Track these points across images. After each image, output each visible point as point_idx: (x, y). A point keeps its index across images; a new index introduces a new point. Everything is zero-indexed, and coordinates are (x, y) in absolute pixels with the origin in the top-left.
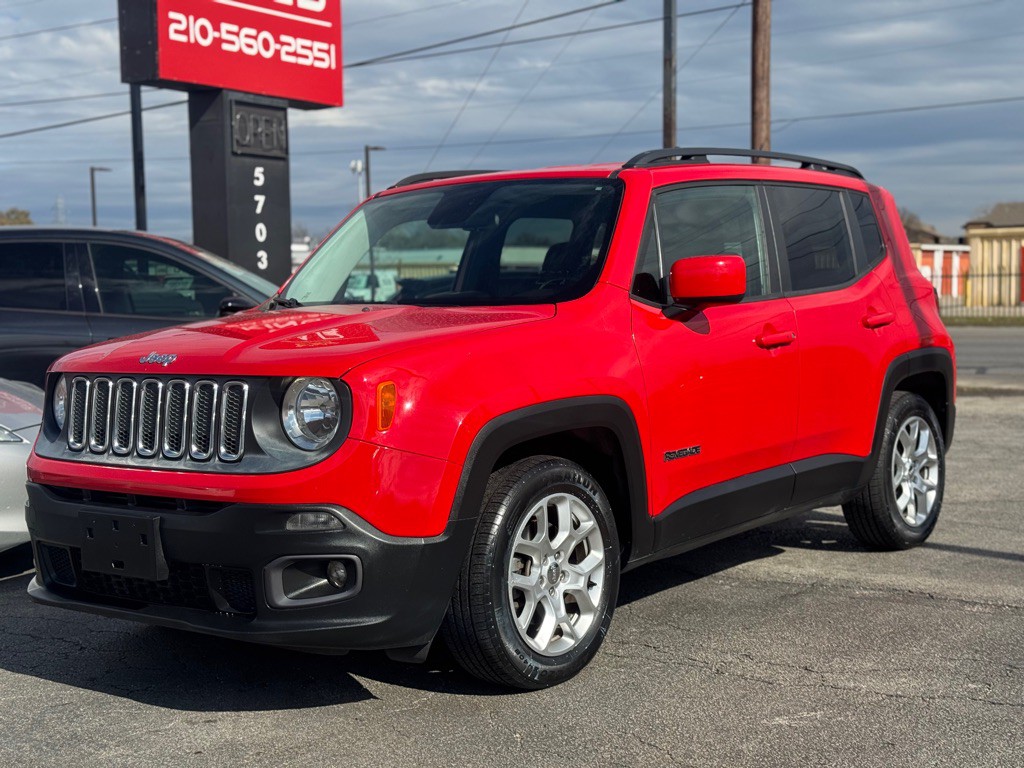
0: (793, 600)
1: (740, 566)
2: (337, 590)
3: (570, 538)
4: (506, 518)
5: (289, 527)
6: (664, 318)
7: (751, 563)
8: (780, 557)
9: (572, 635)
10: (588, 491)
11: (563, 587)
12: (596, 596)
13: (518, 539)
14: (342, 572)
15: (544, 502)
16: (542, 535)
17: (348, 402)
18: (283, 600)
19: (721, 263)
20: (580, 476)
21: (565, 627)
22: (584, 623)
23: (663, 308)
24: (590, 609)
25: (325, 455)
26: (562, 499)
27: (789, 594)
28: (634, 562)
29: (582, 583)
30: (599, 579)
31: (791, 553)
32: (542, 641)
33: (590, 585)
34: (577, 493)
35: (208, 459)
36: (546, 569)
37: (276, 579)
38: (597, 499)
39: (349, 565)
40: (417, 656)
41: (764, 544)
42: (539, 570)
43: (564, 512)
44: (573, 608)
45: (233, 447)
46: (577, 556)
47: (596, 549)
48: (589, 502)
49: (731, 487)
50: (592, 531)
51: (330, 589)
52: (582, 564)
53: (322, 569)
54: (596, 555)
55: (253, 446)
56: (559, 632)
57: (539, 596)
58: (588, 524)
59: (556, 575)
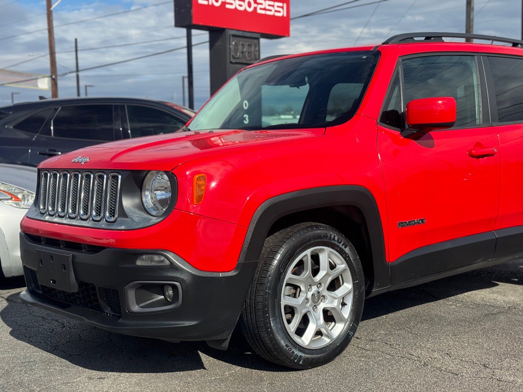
1: (466, 294)
2: (169, 303)
3: (327, 275)
4: (280, 261)
5: (139, 263)
6: (402, 138)
7: (474, 292)
8: (494, 289)
9: (328, 337)
10: (340, 245)
11: (322, 306)
12: (346, 312)
13: (289, 275)
14: (171, 292)
15: (308, 252)
16: (307, 272)
17: (178, 187)
18: (136, 308)
19: (440, 102)
20: (335, 235)
21: (323, 331)
22: (338, 329)
23: (402, 131)
24: (342, 320)
25: (161, 219)
26: (322, 250)
27: (491, 313)
28: (376, 291)
29: (335, 304)
30: (349, 301)
31: (503, 287)
32: (306, 339)
33: (344, 304)
34: (333, 246)
35: (99, 221)
36: (310, 294)
37: (131, 295)
38: (347, 250)
39: (174, 287)
40: (222, 345)
42: (307, 294)
43: (324, 259)
44: (329, 317)
45: (112, 214)
46: (334, 285)
47: (348, 282)
48: (341, 252)
49: (448, 245)
50: (344, 270)
51: (165, 302)
52: (336, 292)
53: (161, 289)
54: (347, 286)
55: (123, 213)
56: (319, 333)
57: (304, 311)
58: (342, 266)
59: (318, 298)
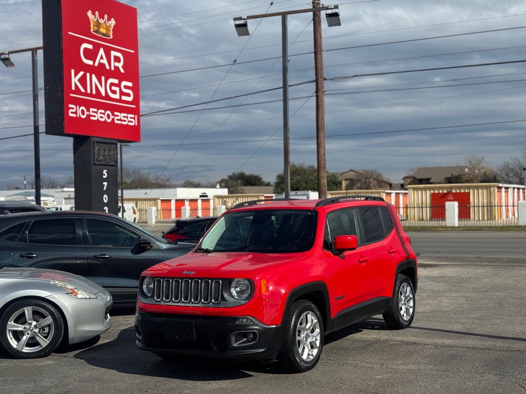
0: (371, 345)
1: (350, 336)
2: (250, 342)
3: (311, 325)
4: (295, 320)
5: (237, 323)
6: (332, 255)
7: (353, 335)
8: (362, 332)
9: (312, 355)
10: (315, 310)
11: (309, 340)
12: (318, 343)
13: (298, 326)
14: (252, 336)
15: (304, 314)
16: (304, 325)
17: (253, 286)
18: (235, 345)
19: (349, 238)
20: (313, 306)
21: (310, 353)
22: (315, 351)
23: (332, 252)
24: (316, 347)
25: (247, 301)
26: (308, 313)
27: (369, 344)
28: (327, 333)
29: (314, 339)
30: (318, 338)
31: (365, 331)
32: (305, 357)
33: (316, 340)
34: (313, 311)
35: (208, 303)
36: (305, 334)
37: (233, 338)
38: (318, 313)
39: (254, 334)
40: (271, 361)
41: (357, 328)
42: (303, 335)
43: (309, 316)
44: (312, 347)
45: (216, 300)
46: (313, 331)
47: (317, 329)
48: (316, 314)
49: (352, 308)
50: (316, 323)
51: (248, 341)
52: (314, 333)
53: (245, 335)
54: (318, 330)
55: (223, 299)
56: (309, 355)
57: (304, 343)
58: (315, 321)
59: (307, 337)
